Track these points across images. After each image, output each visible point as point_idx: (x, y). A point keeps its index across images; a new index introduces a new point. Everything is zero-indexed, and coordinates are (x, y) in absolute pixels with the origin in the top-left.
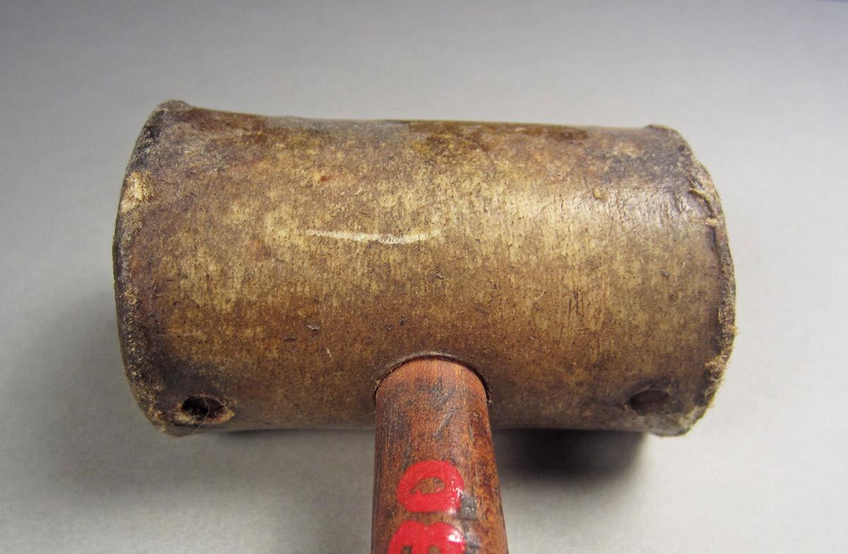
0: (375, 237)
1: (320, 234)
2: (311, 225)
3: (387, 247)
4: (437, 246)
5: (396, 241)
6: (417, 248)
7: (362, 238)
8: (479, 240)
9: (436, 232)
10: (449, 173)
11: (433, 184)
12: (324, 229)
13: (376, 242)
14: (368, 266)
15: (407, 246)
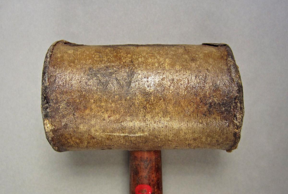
0: (126, 134)
1: (109, 134)
2: (106, 131)
3: (131, 137)
4: (146, 137)
5: (134, 135)
6: (140, 137)
7: (122, 135)
8: (159, 135)
9: (146, 133)
10: (151, 113)
11: (145, 118)
12: (110, 133)
13: (127, 136)
14: (125, 140)
15: (137, 137)
